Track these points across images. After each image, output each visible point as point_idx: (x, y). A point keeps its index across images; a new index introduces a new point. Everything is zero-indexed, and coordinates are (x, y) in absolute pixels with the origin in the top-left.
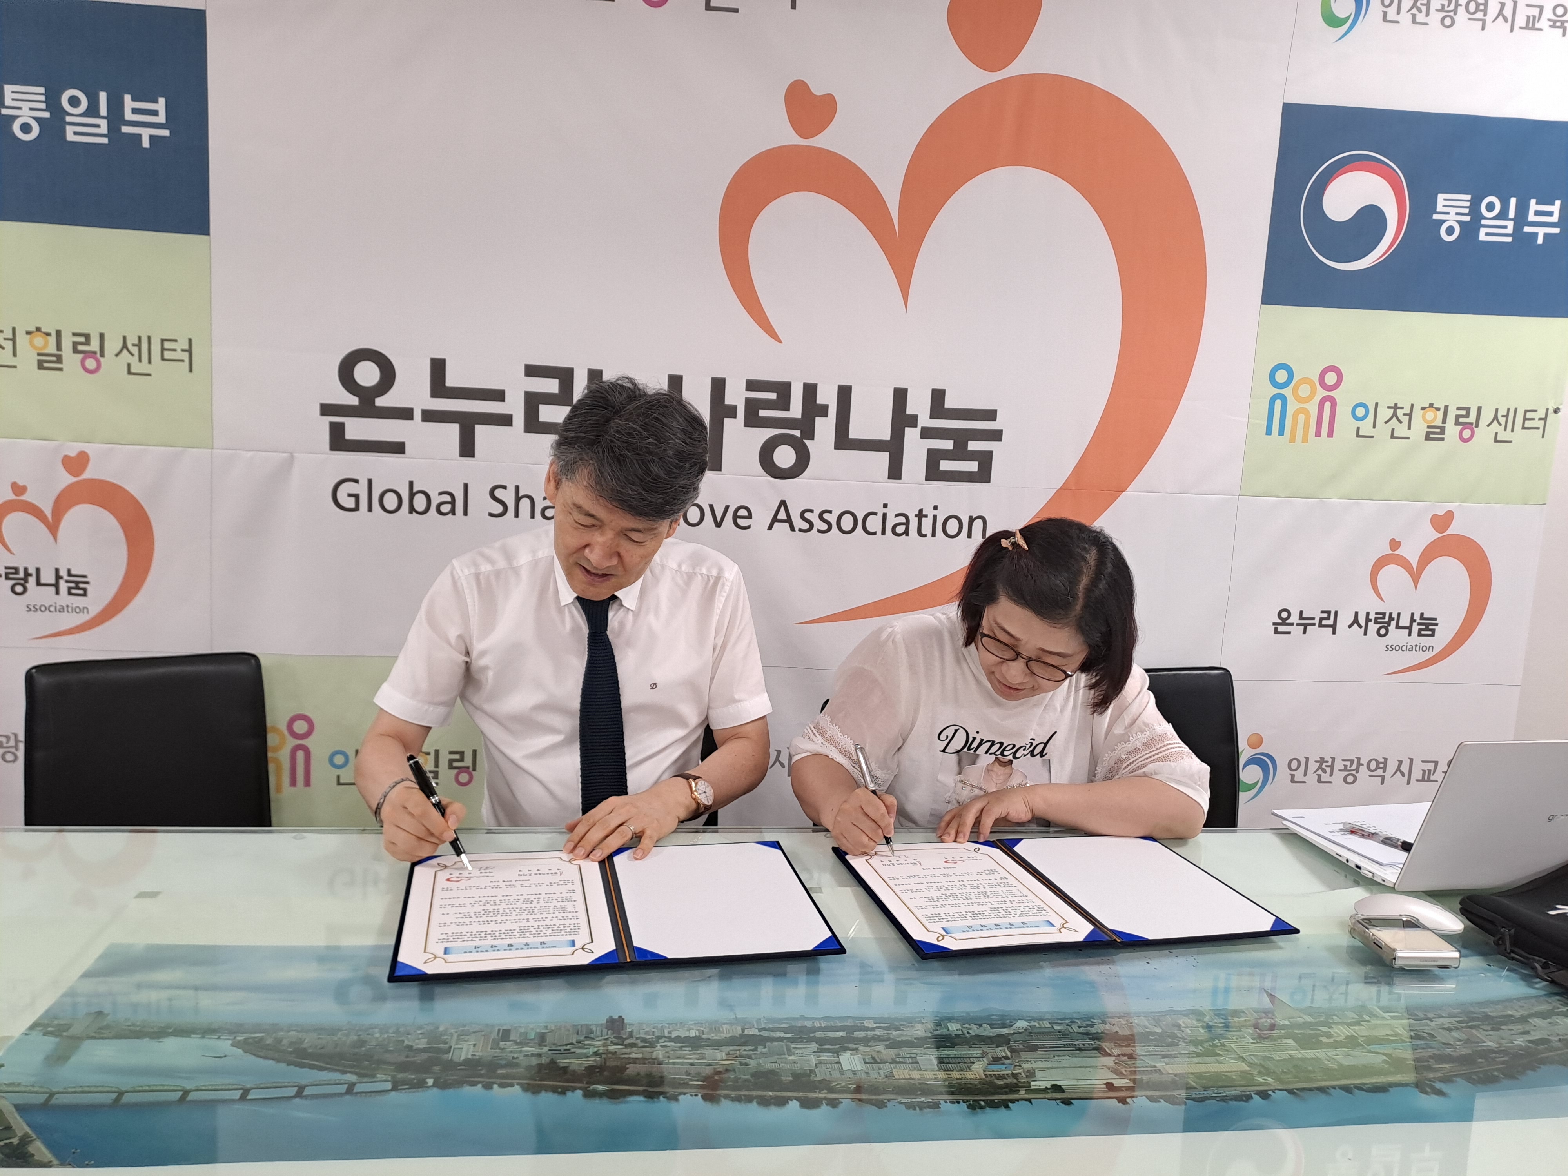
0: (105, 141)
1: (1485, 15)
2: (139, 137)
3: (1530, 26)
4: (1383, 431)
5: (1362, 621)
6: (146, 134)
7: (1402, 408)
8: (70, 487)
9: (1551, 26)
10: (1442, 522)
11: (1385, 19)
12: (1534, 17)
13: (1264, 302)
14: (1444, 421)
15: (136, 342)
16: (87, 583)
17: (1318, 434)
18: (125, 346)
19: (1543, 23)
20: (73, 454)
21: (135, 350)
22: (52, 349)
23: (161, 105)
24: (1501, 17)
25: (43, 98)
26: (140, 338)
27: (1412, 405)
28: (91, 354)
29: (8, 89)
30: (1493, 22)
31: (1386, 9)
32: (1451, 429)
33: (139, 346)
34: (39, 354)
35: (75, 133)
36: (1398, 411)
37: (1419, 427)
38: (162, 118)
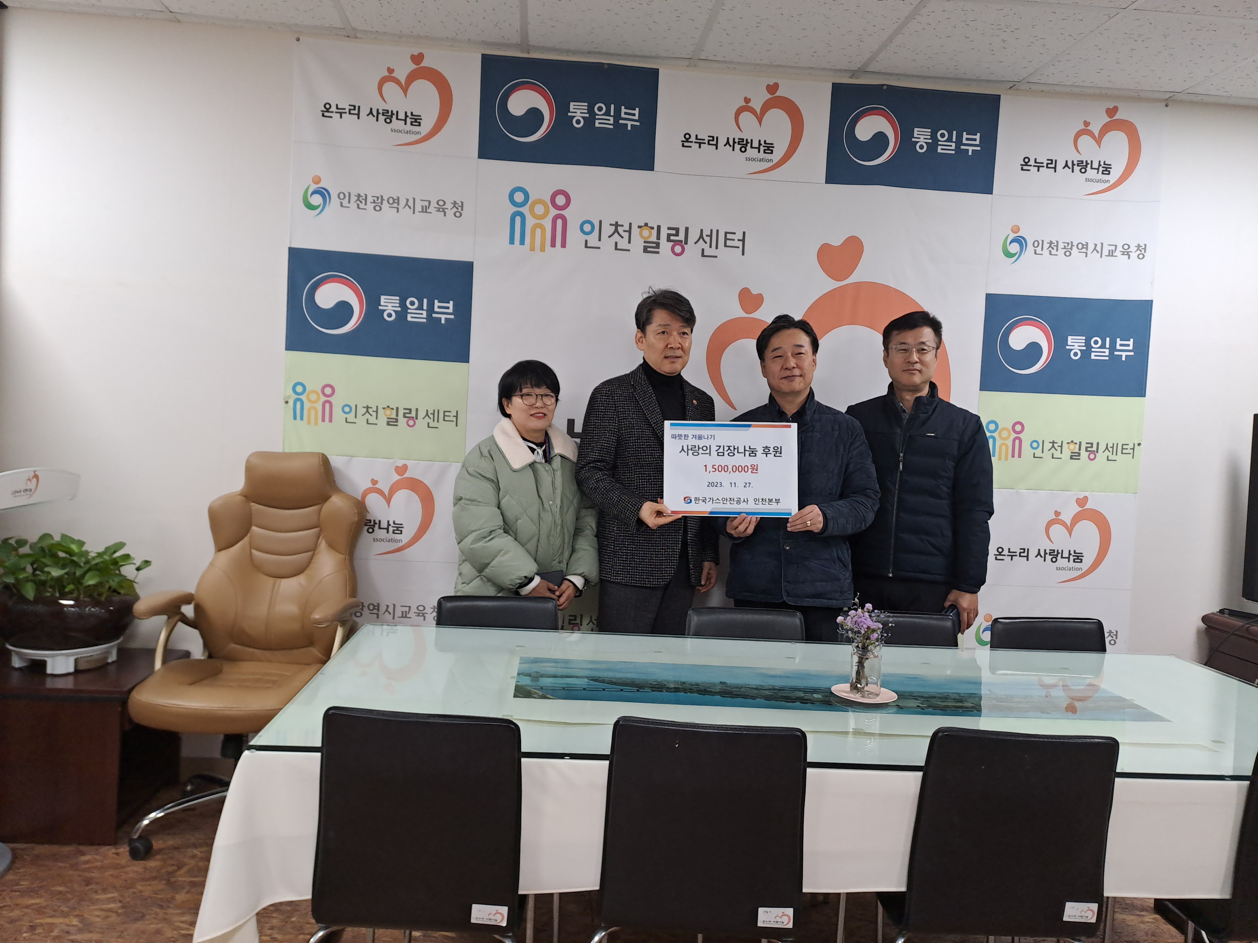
0: (425, 320)
1: (1087, 250)
2: (440, 318)
3: (1111, 255)
4: (1047, 455)
5: (1042, 554)
6: (443, 317)
7: (1057, 443)
8: (397, 482)
9: (1121, 254)
10: (1082, 502)
11: (1035, 253)
12: (1112, 250)
13: (982, 389)
14: (1080, 449)
15: (432, 412)
16: (403, 527)
17: (1013, 456)
18: (427, 414)
19: (1118, 253)
20: (400, 465)
21: (431, 416)
22: (394, 416)
23: (451, 305)
24: (1095, 251)
25: (398, 302)
26: (434, 411)
27: (1062, 442)
28: (412, 418)
29: (383, 297)
30: (1092, 253)
31: (1035, 249)
32: (1084, 454)
33: (434, 414)
34: (388, 418)
35: (412, 317)
36: (1055, 444)
37: (1067, 453)
38: (451, 310)
